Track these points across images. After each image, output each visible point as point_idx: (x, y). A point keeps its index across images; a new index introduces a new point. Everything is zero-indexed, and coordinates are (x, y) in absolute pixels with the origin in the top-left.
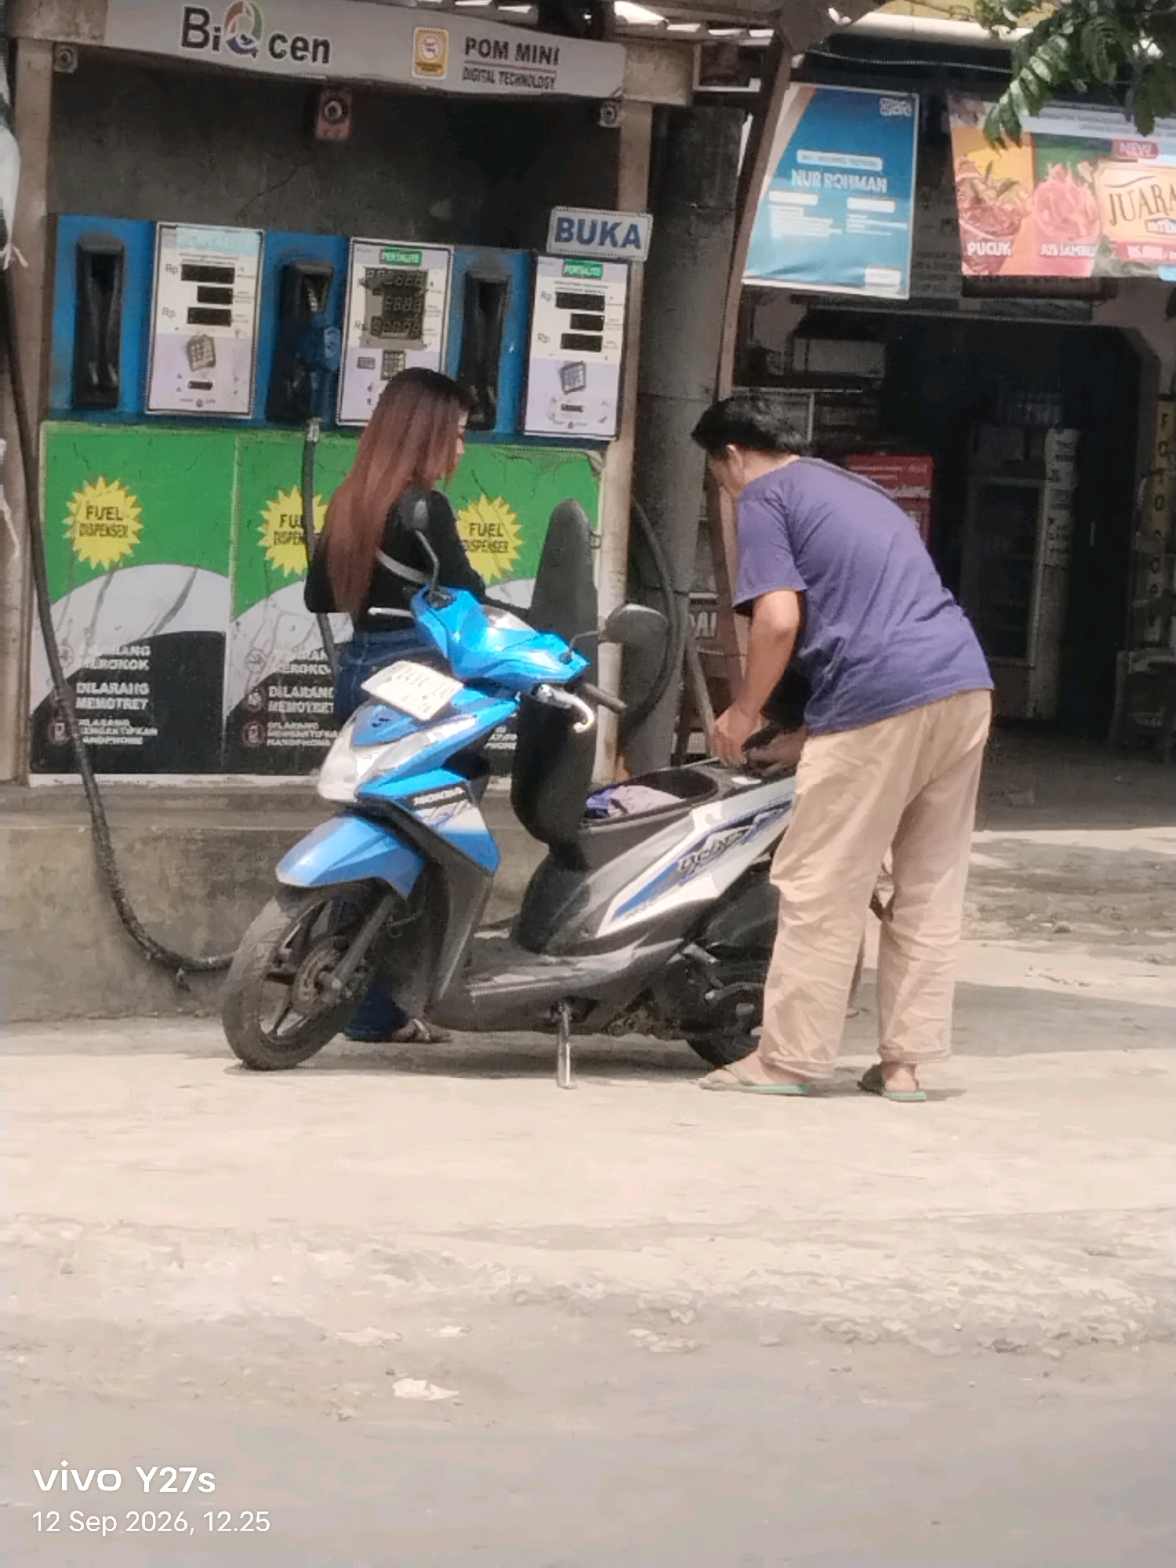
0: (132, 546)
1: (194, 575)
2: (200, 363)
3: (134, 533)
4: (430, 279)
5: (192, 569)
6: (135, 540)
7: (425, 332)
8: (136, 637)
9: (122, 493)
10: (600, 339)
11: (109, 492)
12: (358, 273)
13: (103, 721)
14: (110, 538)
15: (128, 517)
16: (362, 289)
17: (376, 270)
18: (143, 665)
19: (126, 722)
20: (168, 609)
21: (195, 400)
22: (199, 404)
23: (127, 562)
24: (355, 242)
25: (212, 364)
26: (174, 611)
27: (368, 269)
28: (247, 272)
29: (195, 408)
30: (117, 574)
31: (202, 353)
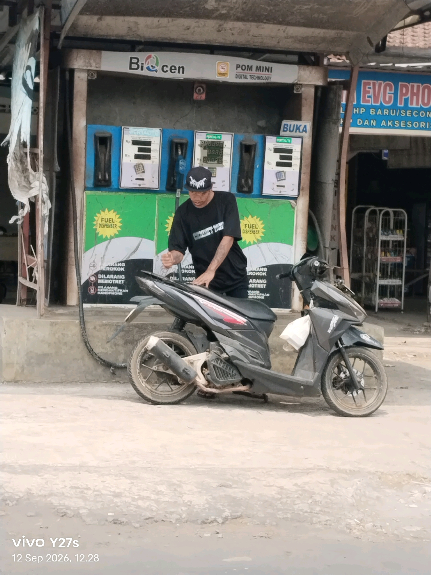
0: (118, 231)
1: (142, 240)
2: (139, 172)
3: (119, 227)
4: (225, 144)
5: (140, 239)
6: (119, 229)
7: (223, 161)
8: (120, 260)
9: (115, 214)
10: (291, 163)
11: (109, 214)
12: (198, 142)
13: (108, 287)
14: (110, 228)
15: (117, 222)
16: (200, 148)
17: (205, 141)
18: (123, 269)
19: (116, 288)
20: (132, 252)
21: (138, 184)
22: (139, 185)
23: (116, 236)
24: (196, 132)
25: (144, 172)
26: (134, 252)
27: (201, 141)
28: (156, 142)
29: (138, 186)
30: (112, 240)
31: (139, 169)
